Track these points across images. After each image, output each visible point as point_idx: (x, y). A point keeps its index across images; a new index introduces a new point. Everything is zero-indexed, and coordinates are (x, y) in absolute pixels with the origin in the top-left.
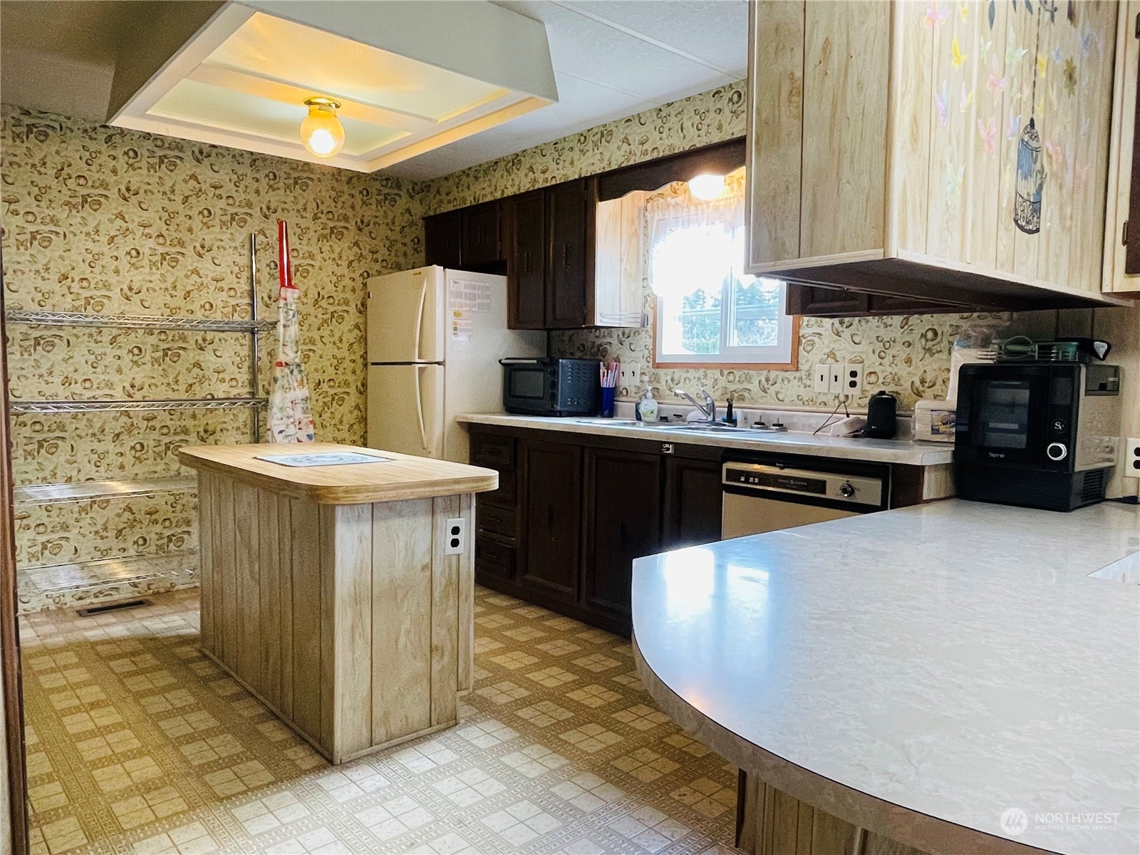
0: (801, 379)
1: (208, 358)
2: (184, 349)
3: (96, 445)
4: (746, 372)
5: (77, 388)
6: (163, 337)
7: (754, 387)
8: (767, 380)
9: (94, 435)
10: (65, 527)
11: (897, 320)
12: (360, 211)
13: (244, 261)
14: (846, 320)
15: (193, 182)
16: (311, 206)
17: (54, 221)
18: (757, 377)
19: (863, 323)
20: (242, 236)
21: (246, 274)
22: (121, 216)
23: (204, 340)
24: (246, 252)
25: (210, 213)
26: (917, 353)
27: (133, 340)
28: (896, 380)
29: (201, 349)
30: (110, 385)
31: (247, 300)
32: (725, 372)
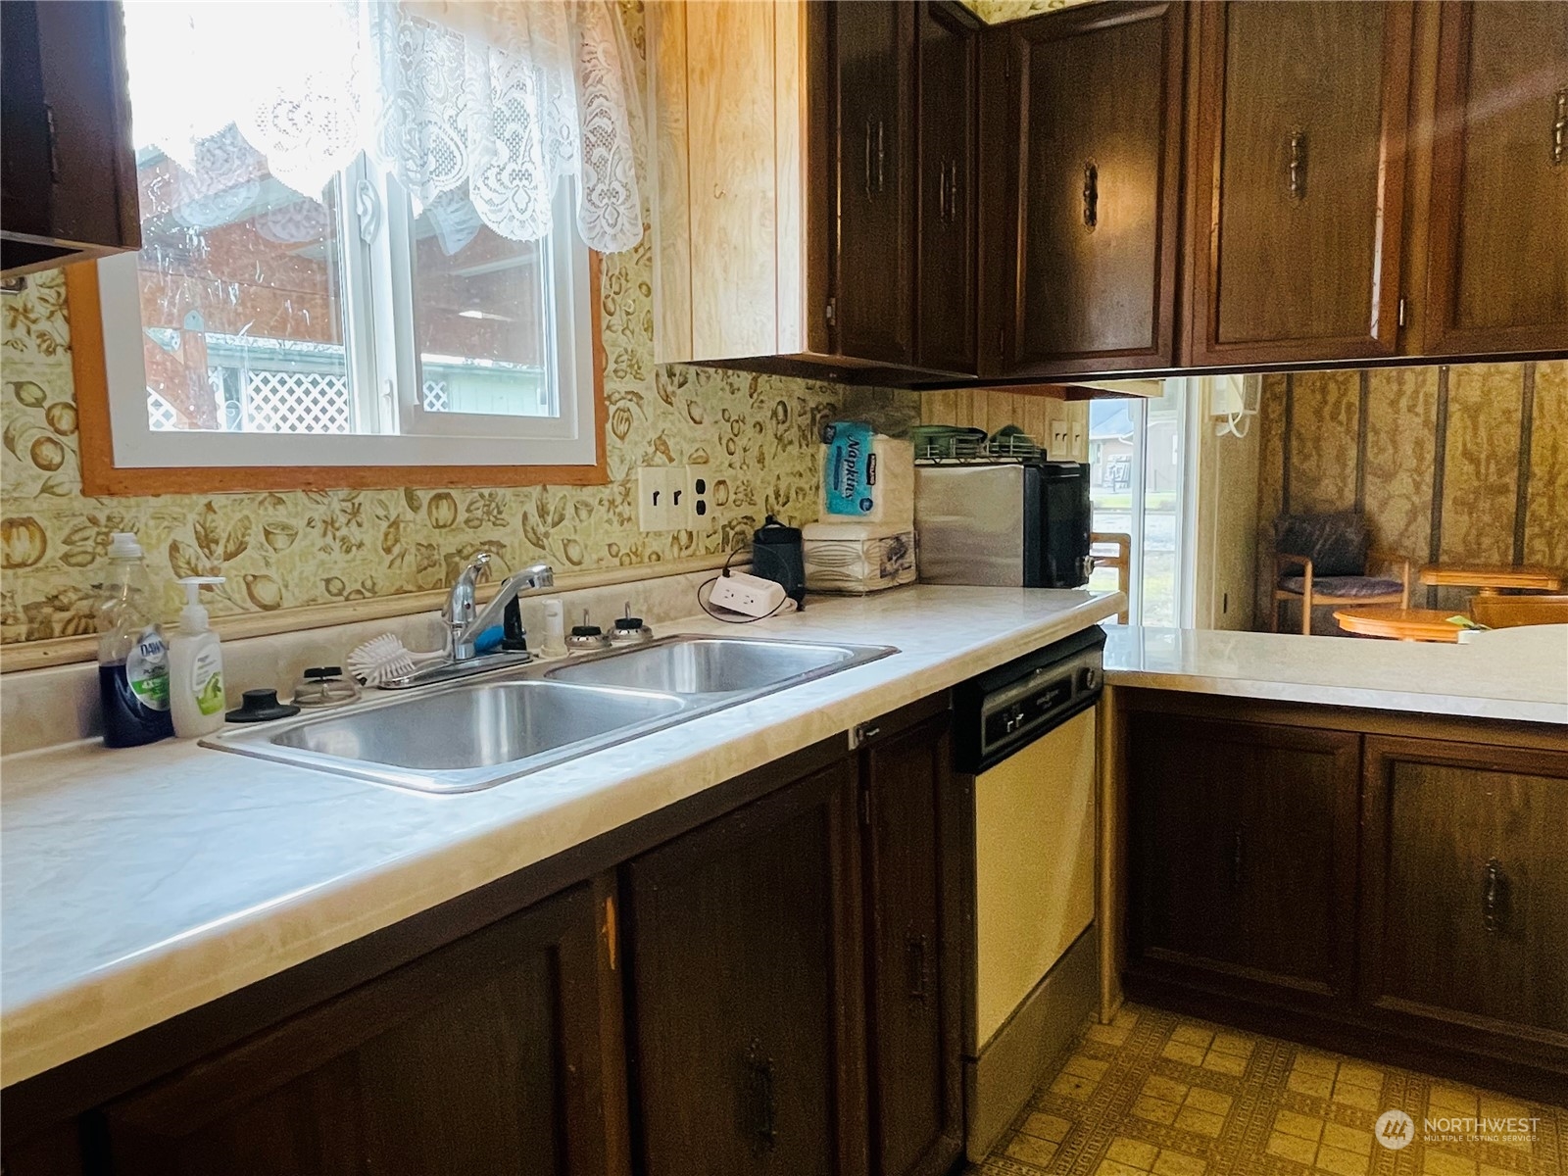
0: (612, 503)
4: (486, 492)
7: (511, 535)
8: (543, 512)
11: (745, 380)
18: (517, 506)
19: (703, 380)
28: (749, 494)
32: (424, 496)
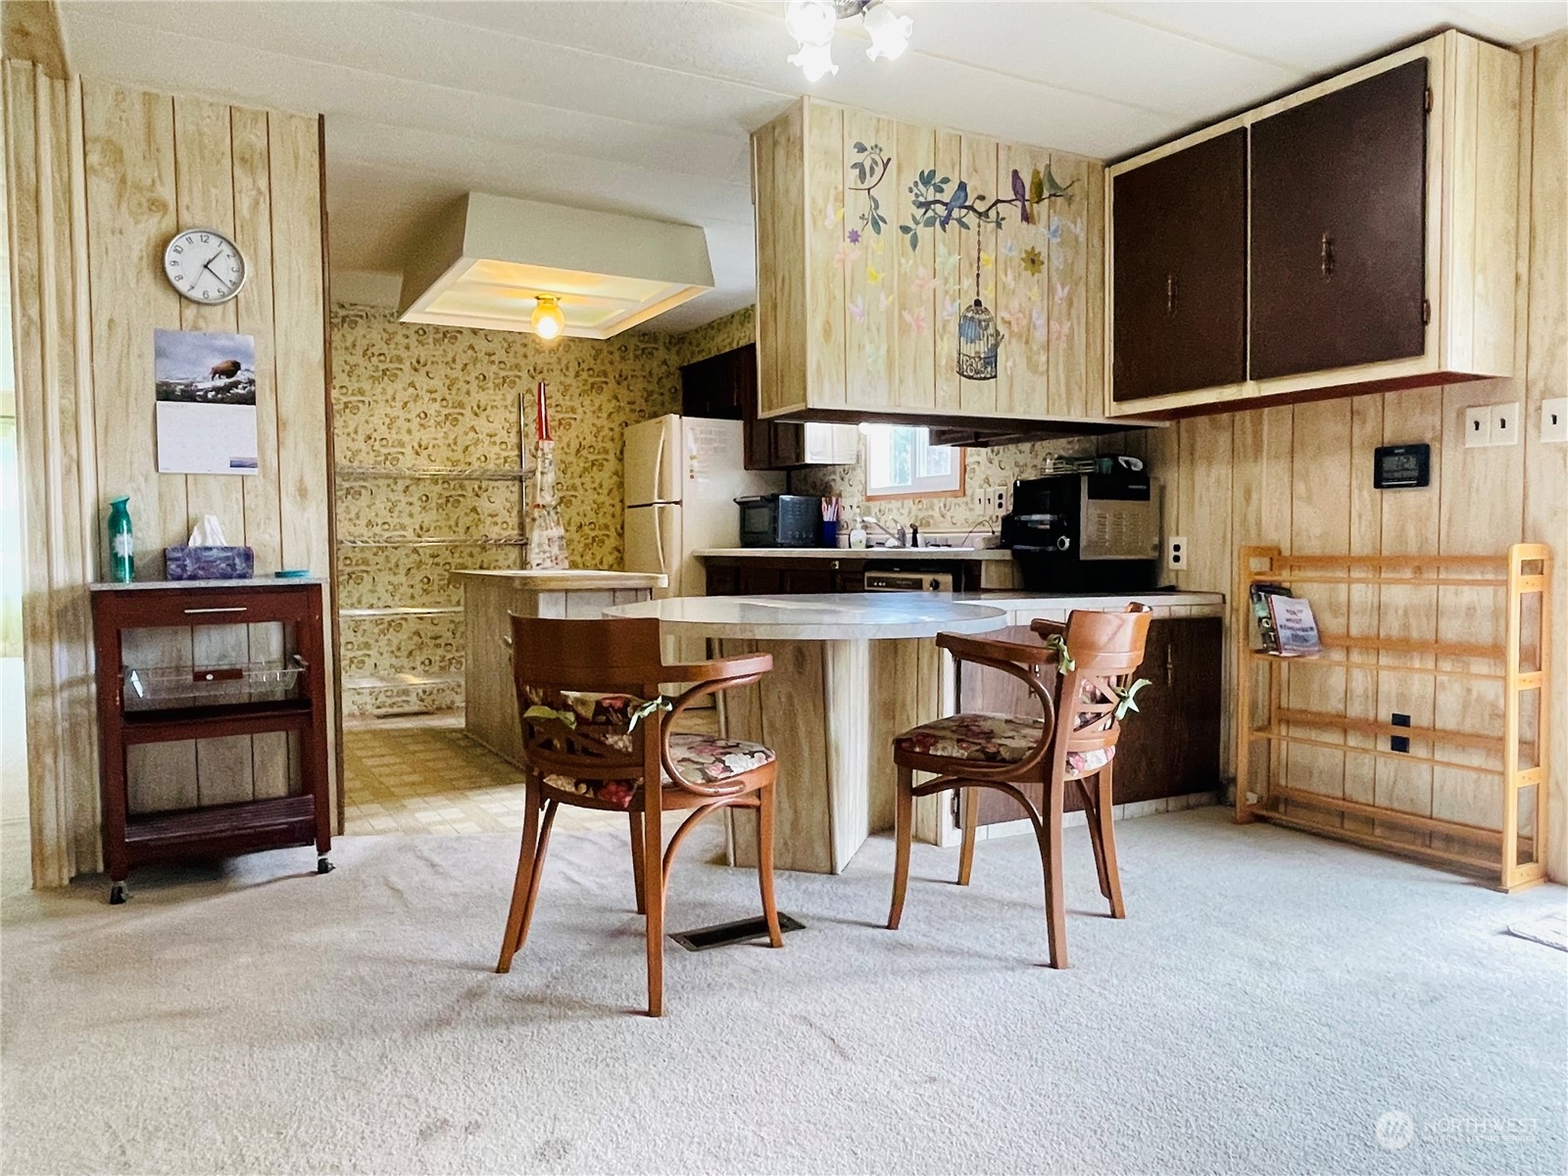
1: (483, 505)
2: (463, 496)
3: (392, 578)
4: (930, 500)
5: (377, 530)
6: (446, 486)
7: (936, 513)
8: (945, 506)
9: (390, 569)
10: (367, 646)
12: (619, 366)
13: (513, 417)
15: (470, 352)
16: (573, 366)
17: (361, 392)
18: (938, 504)
20: (511, 396)
21: (515, 429)
22: (412, 385)
23: (480, 488)
24: (516, 410)
25: (485, 377)
27: (422, 489)
29: (477, 495)
30: (403, 527)
31: (516, 452)
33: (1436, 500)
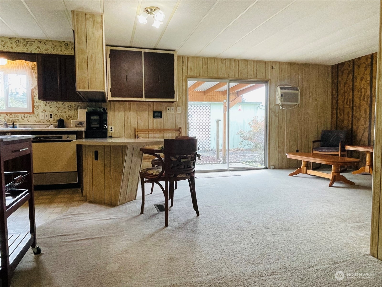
0: (35, 116)
4: (16, 114)
7: (20, 119)
8: (24, 117)
11: (61, 103)
14: (48, 102)
18: (21, 116)
19: (53, 103)
26: (67, 110)
28: (63, 116)
32: (8, 115)
33: (162, 120)
